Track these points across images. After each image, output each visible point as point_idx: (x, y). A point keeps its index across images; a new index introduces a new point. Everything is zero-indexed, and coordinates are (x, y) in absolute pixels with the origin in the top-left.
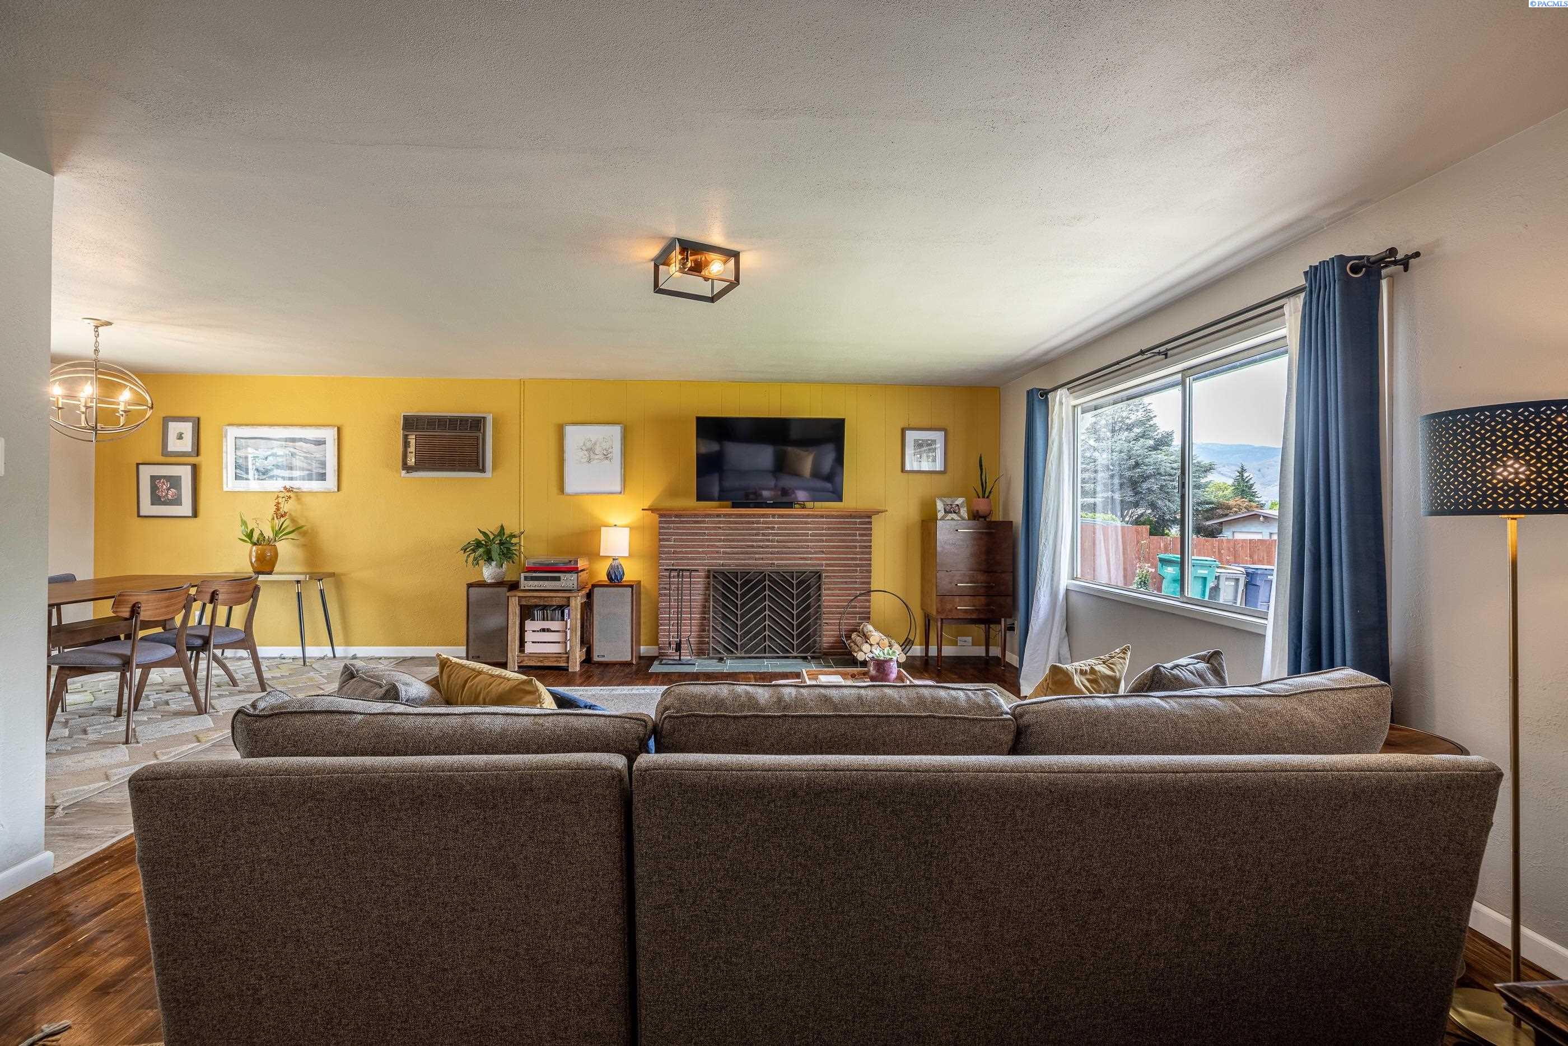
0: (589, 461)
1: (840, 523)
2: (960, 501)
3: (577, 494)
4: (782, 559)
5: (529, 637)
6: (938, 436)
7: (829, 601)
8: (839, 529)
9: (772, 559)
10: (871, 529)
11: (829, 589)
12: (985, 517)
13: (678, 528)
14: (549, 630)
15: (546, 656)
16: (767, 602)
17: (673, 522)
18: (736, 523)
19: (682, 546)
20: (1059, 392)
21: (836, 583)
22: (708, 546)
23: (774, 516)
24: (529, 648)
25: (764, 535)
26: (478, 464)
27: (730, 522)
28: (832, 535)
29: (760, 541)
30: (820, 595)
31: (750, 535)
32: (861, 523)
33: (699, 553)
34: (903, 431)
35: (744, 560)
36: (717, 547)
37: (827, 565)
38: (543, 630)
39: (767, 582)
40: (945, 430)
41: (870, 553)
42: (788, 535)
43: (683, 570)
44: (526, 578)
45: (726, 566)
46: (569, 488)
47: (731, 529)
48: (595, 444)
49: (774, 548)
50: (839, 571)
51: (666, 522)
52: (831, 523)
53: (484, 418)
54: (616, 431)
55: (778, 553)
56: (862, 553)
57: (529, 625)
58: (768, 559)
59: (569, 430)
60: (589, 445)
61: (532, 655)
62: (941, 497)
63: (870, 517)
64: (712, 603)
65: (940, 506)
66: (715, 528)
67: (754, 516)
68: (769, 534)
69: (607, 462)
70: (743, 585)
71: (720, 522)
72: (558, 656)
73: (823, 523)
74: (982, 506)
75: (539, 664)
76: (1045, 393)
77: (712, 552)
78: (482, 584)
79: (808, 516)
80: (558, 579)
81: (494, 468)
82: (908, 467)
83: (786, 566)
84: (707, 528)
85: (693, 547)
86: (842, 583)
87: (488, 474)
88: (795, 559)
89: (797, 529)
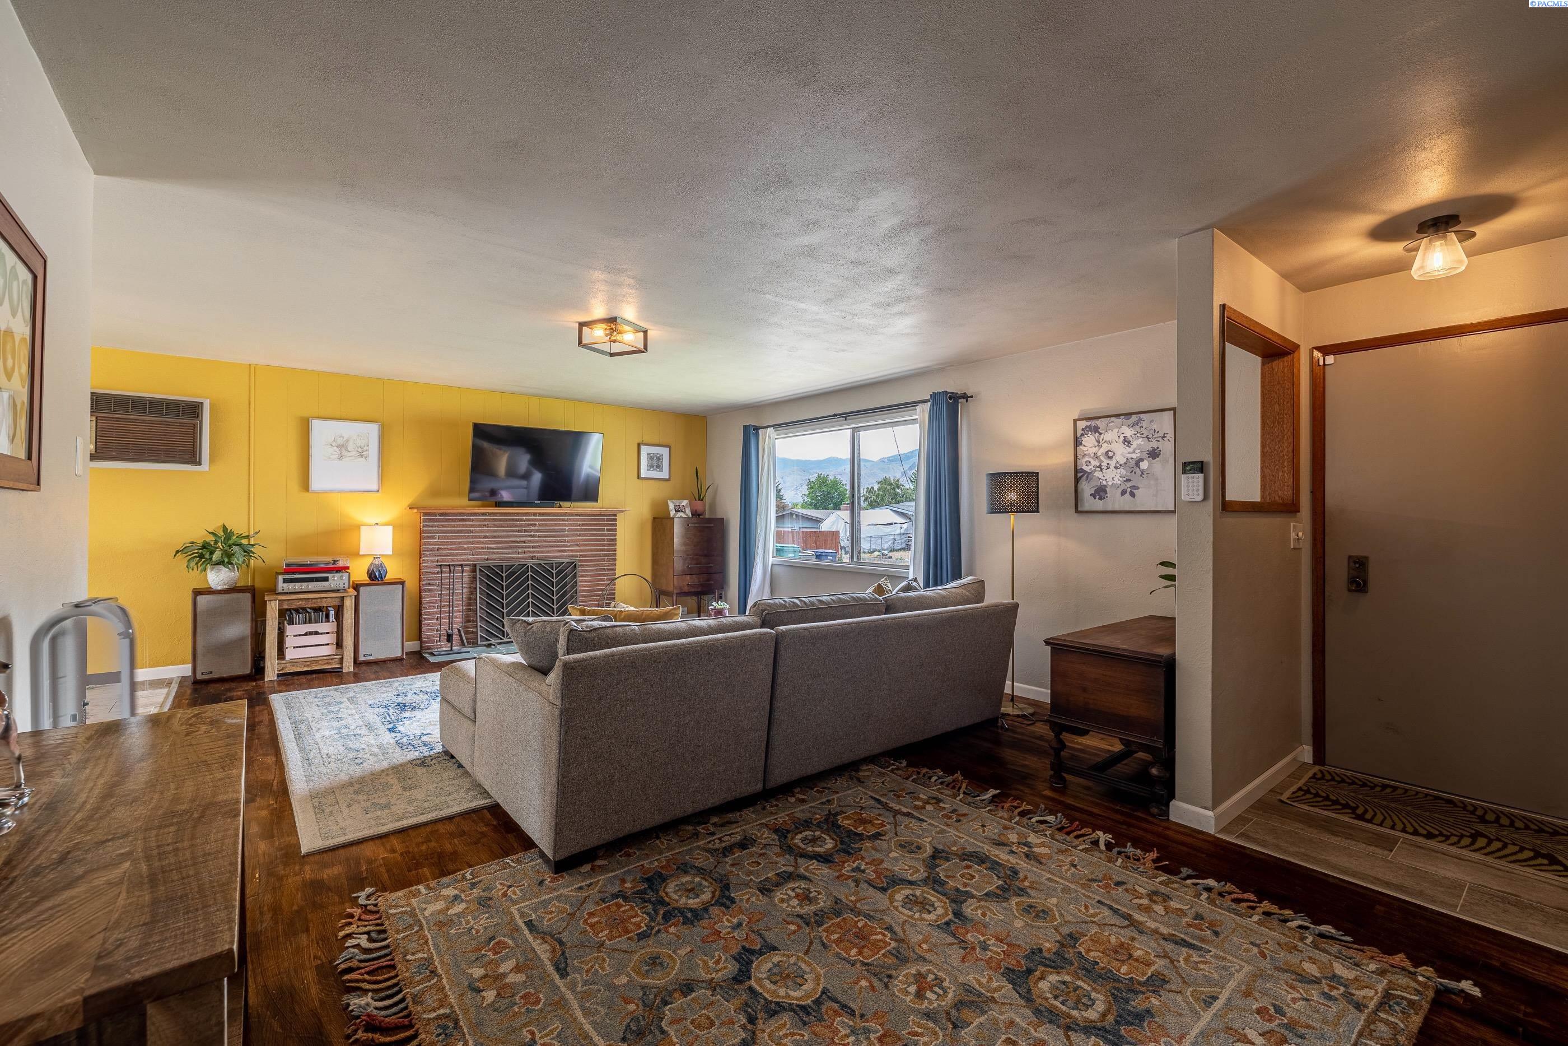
0: (341, 457)
1: (591, 520)
2: (685, 503)
3: (325, 492)
4: (542, 552)
5: (290, 642)
6: (664, 452)
7: (583, 586)
8: (591, 525)
9: (533, 552)
10: (616, 525)
11: (583, 576)
12: (699, 515)
13: (443, 526)
14: (317, 633)
15: (314, 660)
16: (530, 591)
17: (438, 520)
18: (500, 520)
19: (446, 543)
20: (769, 430)
21: (587, 571)
22: (473, 543)
23: (535, 514)
24: (290, 654)
25: (526, 531)
26: (194, 455)
27: (495, 520)
28: (585, 530)
29: (523, 537)
30: (576, 582)
31: (514, 531)
32: (608, 520)
33: (465, 549)
34: (639, 445)
35: (509, 553)
36: (483, 543)
37: (581, 556)
38: (311, 633)
39: (530, 573)
40: (669, 447)
41: (615, 545)
42: (549, 530)
43: (454, 566)
44: (285, 581)
45: (490, 560)
46: (315, 484)
47: (495, 526)
48: (348, 441)
49: (536, 542)
50: (591, 561)
51: (430, 520)
52: (584, 520)
53: (202, 403)
54: (373, 429)
55: (538, 547)
56: (609, 545)
57: (290, 630)
58: (530, 552)
59: (316, 425)
60: (340, 441)
61: (293, 662)
62: (671, 499)
63: (615, 515)
64: (478, 595)
65: (671, 506)
66: (480, 526)
67: (518, 514)
68: (531, 531)
69: (363, 459)
70: (508, 577)
71: (485, 520)
72: (328, 659)
73: (578, 520)
74: (699, 506)
75: (306, 669)
76: (757, 429)
77: (478, 548)
78: (210, 592)
79: (565, 514)
80: (326, 579)
81: (212, 460)
82: (643, 475)
83: (546, 558)
84: (472, 526)
85: (459, 543)
86: (593, 570)
87: (205, 466)
88: (553, 551)
89: (556, 525)
